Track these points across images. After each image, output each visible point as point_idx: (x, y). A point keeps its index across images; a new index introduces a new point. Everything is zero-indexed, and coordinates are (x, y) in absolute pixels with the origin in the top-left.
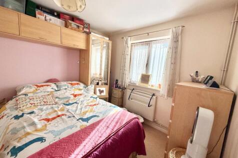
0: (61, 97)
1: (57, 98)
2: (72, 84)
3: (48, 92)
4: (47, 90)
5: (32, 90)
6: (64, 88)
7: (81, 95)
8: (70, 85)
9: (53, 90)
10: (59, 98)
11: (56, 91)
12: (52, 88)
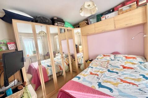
0: (113, 65)
1: (110, 64)
2: (126, 57)
3: (107, 60)
4: (107, 59)
5: (101, 57)
6: (118, 59)
7: (132, 68)
8: (124, 58)
9: (110, 59)
10: (111, 65)
11: (112, 60)
12: (110, 58)
